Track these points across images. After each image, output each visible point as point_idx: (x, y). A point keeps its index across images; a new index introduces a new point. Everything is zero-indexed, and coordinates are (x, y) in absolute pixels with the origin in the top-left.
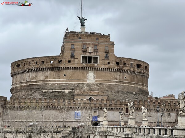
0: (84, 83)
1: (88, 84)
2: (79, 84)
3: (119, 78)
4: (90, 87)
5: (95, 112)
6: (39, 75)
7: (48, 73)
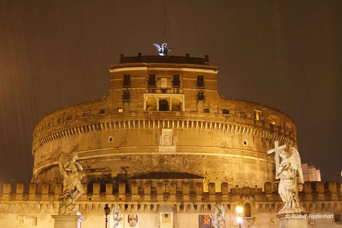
0: (153, 153)
1: (161, 156)
2: (142, 156)
3: (232, 142)
4: (166, 163)
5: (166, 216)
6: (63, 145)
7: (78, 138)
